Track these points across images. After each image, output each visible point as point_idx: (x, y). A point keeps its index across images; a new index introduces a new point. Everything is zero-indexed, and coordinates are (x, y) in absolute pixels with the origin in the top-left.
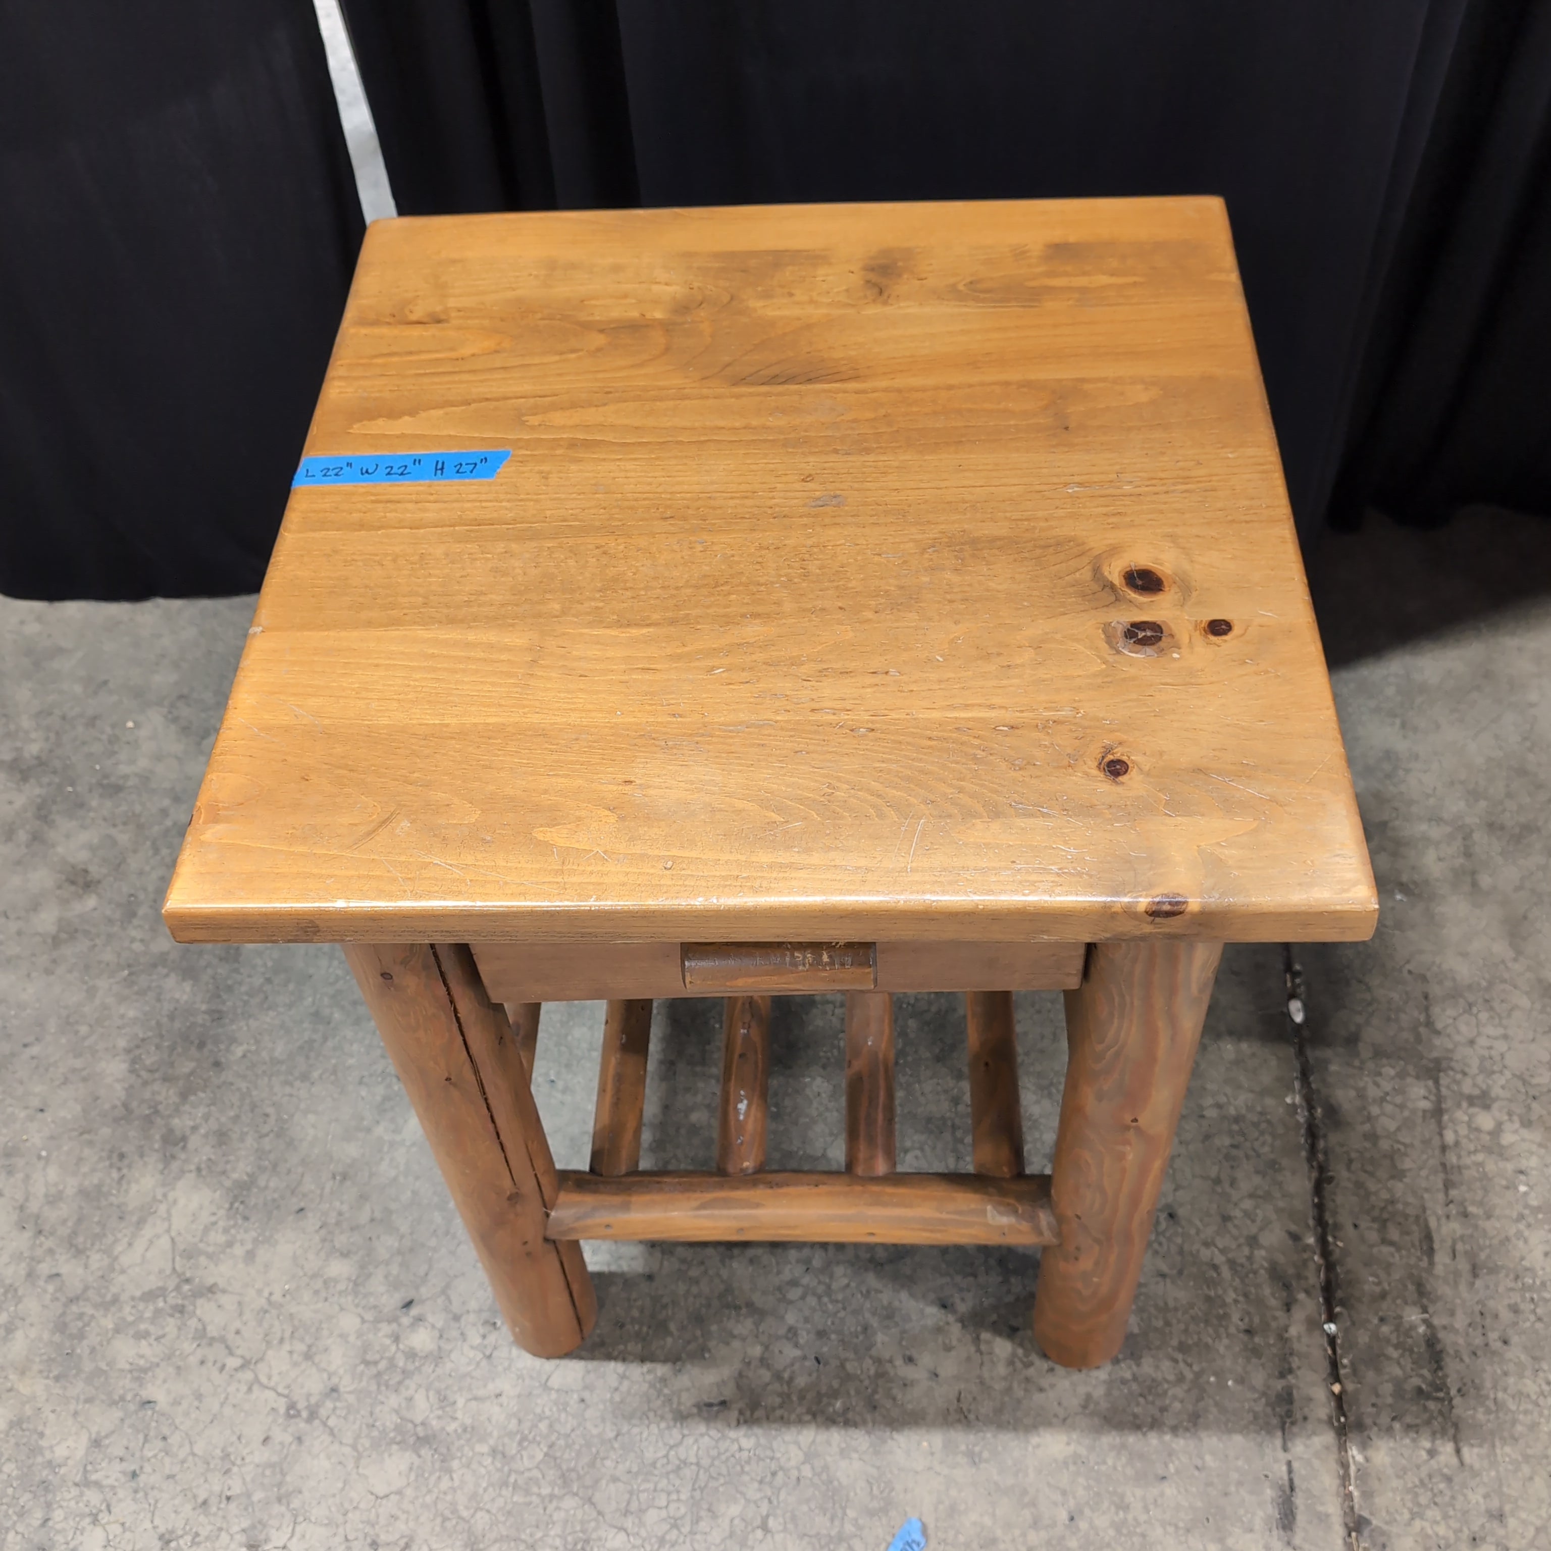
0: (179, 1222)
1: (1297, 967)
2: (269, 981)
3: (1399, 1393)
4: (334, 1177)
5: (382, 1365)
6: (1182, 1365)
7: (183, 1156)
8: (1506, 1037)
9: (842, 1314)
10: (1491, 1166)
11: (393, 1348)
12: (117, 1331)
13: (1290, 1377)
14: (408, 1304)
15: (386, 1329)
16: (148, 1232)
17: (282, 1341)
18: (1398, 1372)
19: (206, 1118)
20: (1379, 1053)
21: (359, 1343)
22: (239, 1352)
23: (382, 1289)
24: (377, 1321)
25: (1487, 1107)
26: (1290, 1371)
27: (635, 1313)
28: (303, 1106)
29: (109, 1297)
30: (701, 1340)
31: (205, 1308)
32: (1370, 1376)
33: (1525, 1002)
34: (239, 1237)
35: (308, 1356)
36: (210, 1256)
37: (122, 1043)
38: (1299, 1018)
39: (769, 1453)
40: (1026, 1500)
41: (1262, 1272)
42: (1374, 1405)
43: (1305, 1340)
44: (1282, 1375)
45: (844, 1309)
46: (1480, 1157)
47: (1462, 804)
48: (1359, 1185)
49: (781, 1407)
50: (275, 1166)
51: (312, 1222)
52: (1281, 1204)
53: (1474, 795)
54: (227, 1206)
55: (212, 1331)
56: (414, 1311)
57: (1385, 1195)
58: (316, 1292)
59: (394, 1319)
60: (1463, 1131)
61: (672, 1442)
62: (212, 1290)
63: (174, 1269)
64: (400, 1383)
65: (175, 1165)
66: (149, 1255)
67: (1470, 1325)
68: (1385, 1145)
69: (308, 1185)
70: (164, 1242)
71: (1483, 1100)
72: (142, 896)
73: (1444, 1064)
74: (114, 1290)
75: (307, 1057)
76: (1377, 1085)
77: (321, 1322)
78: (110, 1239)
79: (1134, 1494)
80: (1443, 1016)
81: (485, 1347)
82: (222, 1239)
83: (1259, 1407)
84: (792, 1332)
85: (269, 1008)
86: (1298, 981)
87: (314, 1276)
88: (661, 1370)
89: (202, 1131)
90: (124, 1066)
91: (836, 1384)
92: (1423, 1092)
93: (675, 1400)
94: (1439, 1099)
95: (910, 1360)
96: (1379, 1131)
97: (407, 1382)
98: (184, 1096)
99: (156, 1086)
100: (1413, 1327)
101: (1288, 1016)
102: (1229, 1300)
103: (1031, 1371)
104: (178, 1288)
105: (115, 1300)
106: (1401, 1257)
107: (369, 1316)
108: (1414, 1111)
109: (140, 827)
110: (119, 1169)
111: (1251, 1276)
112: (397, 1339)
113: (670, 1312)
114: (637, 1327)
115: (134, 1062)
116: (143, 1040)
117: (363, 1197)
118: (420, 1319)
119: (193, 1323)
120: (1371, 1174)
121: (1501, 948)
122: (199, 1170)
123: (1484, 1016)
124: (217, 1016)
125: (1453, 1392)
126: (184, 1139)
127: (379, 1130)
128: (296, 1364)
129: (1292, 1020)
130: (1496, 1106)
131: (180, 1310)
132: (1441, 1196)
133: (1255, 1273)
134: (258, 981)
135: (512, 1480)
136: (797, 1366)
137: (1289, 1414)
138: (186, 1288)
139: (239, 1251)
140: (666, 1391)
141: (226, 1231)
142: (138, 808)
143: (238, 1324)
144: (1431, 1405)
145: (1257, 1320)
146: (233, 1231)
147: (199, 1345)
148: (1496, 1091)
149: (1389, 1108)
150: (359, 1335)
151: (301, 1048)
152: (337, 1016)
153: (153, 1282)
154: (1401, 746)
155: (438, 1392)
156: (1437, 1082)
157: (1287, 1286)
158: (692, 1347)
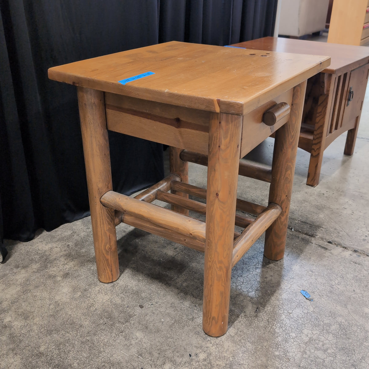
3: (309, 228)
6: (290, 247)
11: (200, 363)
13: (299, 237)
14: (190, 355)
15: (194, 363)
18: (305, 227)
23: (181, 359)
24: (189, 363)
30: (240, 306)
32: (305, 230)
39: (274, 306)
42: (310, 231)
43: (293, 233)
49: (264, 300)
56: (193, 355)
59: (192, 360)
61: (261, 320)
64: (211, 365)
81: (214, 344)
83: (303, 243)
84: (248, 291)
88: (242, 315)
93: (252, 315)
97: (212, 364)
100: (299, 222)
103: (279, 264)
112: (198, 361)
118: (197, 355)
125: (312, 224)
135: (253, 352)
136: (257, 294)
137: (306, 240)
140: (248, 316)
144: (313, 227)
145: (287, 236)
155: (219, 358)
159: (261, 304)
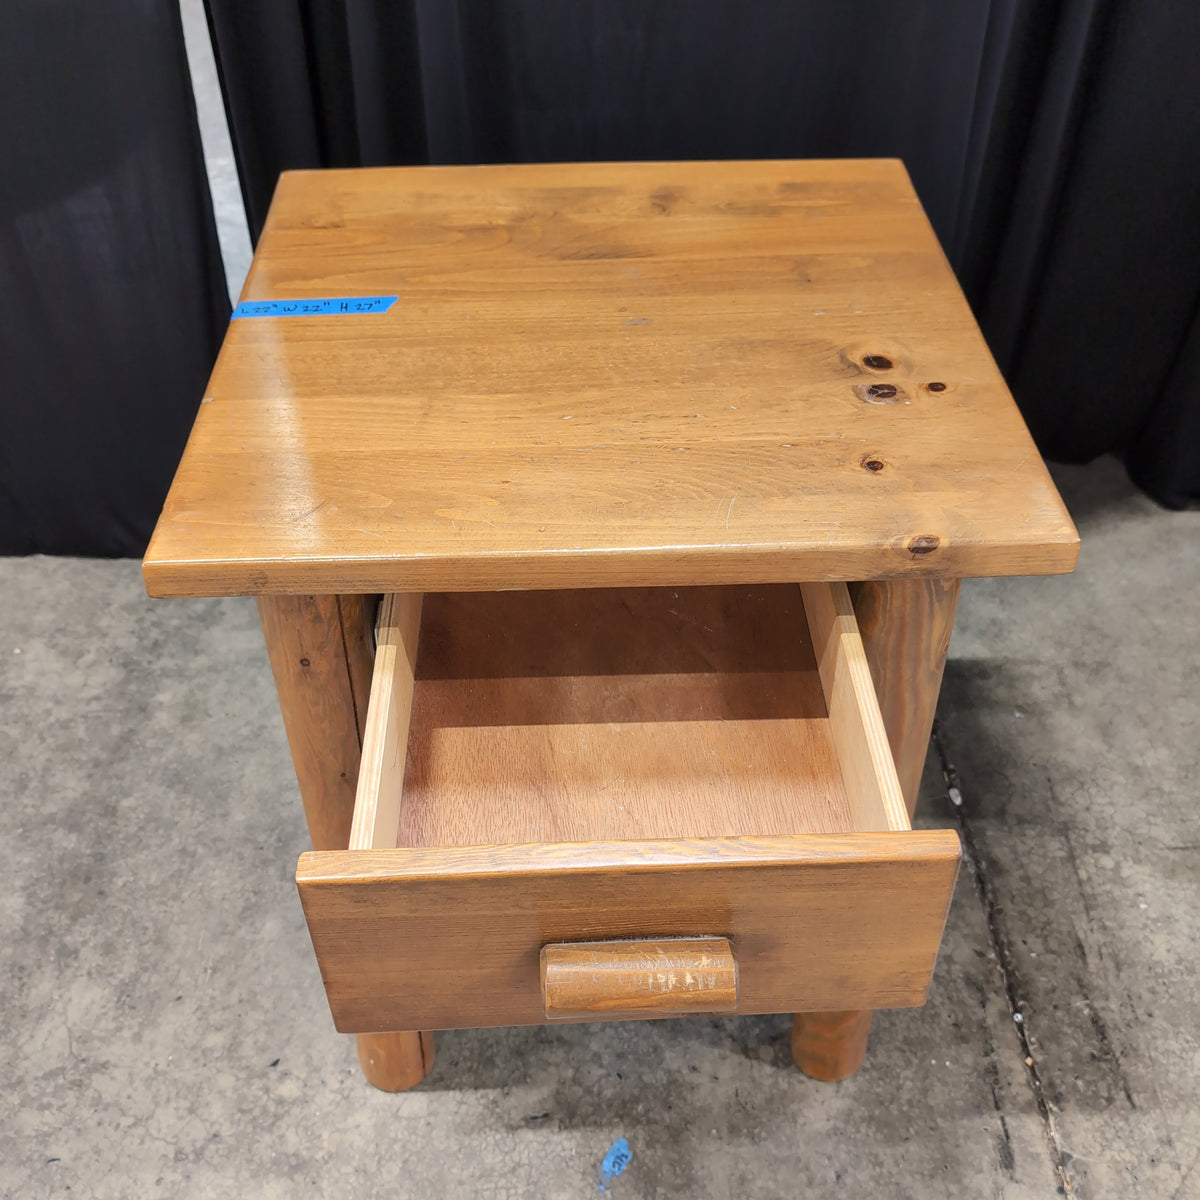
0: (73, 1015)
1: (951, 766)
2: (142, 829)
3: (1077, 1058)
4: (206, 970)
5: (257, 1112)
6: (908, 1054)
7: (76, 964)
8: (1111, 804)
9: (635, 1040)
10: (1117, 893)
11: (265, 1098)
12: (22, 1105)
13: (992, 1055)
14: (275, 1063)
15: (257, 1083)
16: (47, 1025)
17: (168, 1100)
18: (1074, 1043)
19: (95, 933)
20: (1021, 821)
21: (235, 1096)
22: (132, 1112)
23: (252, 1053)
24: (250, 1078)
25: (1107, 852)
26: (993, 1050)
27: (467, 1053)
28: (176, 919)
29: (14, 1079)
30: (522, 1070)
31: (99, 1081)
32: (1054, 1048)
33: (1121, 779)
34: (127, 1023)
35: (192, 1111)
36: (102, 1040)
37: (19, 883)
38: (958, 801)
39: (588, 1150)
40: (801, 1165)
41: (959, 980)
42: (1060, 1070)
43: (999, 1026)
44: (987, 1054)
45: (637, 1035)
46: (1108, 887)
47: (1052, 651)
48: (1022, 913)
49: (593, 1113)
50: (155, 966)
51: (189, 1006)
52: (966, 931)
53: (1060, 644)
54: (115, 999)
55: (107, 1098)
56: (280, 1068)
57: (1043, 919)
58: (196, 1060)
59: (264, 1075)
60: (1092, 870)
61: (506, 1149)
62: (105, 1066)
63: (71, 1053)
64: (273, 1124)
65: (68, 973)
66: (48, 1043)
67: (1121, 1005)
68: (1036, 884)
69: (184, 978)
70: (62, 1032)
71: (1103, 848)
72: (31, 774)
73: (1070, 825)
74: (18, 1073)
75: (178, 883)
76: (1023, 843)
77: (201, 1083)
78: (14, 1033)
79: (886, 1153)
80: (1065, 792)
81: (343, 1090)
82: (112, 1025)
83: (973, 1079)
84: (597, 1058)
85: (143, 849)
86: (953, 776)
87: (193, 1048)
88: (492, 1094)
89: (91, 944)
90: (22, 900)
91: (636, 1092)
92: (1058, 845)
93: (506, 1117)
94: (1071, 850)
95: (694, 1069)
96: (1030, 874)
97: (278, 1123)
98: (74, 919)
99: (50, 913)
100: (1080, 1010)
101: (950, 800)
102: (937, 1003)
104: (75, 1067)
105: (20, 1081)
106: (1062, 961)
107: (243, 1075)
108: (1054, 858)
109: (28, 724)
110: (20, 979)
111: (952, 984)
112: (267, 1091)
113: (495, 1050)
114: (469, 1064)
115: (30, 896)
116: (37, 879)
117: (231, 984)
118: (285, 1074)
119: (89, 1093)
120: (1030, 905)
121: (1097, 745)
122: (89, 974)
123: (1093, 791)
124: (100, 858)
125: (1118, 1054)
126: (76, 952)
127: (242, 933)
128: (181, 1118)
129: (953, 803)
130: (1112, 851)
131: (78, 1085)
132: (1084, 917)
133: (955, 981)
134: (132, 829)
135: (374, 1192)
136: (603, 1081)
137: (997, 1081)
138: (83, 1066)
139: (127, 1034)
140: (498, 1110)
141: (115, 1019)
142: (26, 710)
143: (129, 1091)
144: (1103, 1065)
145: (961, 1016)
146: (121, 1019)
147: (96, 1111)
148: (1111, 841)
149: (1035, 858)
150: (235, 1090)
151: (172, 876)
152: (200, 850)
153: (54, 1064)
154: (1002, 616)
155: (306, 1129)
156: (1067, 837)
157: (980, 990)
158: (517, 1074)
159: (571, 1115)
